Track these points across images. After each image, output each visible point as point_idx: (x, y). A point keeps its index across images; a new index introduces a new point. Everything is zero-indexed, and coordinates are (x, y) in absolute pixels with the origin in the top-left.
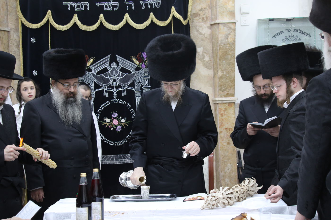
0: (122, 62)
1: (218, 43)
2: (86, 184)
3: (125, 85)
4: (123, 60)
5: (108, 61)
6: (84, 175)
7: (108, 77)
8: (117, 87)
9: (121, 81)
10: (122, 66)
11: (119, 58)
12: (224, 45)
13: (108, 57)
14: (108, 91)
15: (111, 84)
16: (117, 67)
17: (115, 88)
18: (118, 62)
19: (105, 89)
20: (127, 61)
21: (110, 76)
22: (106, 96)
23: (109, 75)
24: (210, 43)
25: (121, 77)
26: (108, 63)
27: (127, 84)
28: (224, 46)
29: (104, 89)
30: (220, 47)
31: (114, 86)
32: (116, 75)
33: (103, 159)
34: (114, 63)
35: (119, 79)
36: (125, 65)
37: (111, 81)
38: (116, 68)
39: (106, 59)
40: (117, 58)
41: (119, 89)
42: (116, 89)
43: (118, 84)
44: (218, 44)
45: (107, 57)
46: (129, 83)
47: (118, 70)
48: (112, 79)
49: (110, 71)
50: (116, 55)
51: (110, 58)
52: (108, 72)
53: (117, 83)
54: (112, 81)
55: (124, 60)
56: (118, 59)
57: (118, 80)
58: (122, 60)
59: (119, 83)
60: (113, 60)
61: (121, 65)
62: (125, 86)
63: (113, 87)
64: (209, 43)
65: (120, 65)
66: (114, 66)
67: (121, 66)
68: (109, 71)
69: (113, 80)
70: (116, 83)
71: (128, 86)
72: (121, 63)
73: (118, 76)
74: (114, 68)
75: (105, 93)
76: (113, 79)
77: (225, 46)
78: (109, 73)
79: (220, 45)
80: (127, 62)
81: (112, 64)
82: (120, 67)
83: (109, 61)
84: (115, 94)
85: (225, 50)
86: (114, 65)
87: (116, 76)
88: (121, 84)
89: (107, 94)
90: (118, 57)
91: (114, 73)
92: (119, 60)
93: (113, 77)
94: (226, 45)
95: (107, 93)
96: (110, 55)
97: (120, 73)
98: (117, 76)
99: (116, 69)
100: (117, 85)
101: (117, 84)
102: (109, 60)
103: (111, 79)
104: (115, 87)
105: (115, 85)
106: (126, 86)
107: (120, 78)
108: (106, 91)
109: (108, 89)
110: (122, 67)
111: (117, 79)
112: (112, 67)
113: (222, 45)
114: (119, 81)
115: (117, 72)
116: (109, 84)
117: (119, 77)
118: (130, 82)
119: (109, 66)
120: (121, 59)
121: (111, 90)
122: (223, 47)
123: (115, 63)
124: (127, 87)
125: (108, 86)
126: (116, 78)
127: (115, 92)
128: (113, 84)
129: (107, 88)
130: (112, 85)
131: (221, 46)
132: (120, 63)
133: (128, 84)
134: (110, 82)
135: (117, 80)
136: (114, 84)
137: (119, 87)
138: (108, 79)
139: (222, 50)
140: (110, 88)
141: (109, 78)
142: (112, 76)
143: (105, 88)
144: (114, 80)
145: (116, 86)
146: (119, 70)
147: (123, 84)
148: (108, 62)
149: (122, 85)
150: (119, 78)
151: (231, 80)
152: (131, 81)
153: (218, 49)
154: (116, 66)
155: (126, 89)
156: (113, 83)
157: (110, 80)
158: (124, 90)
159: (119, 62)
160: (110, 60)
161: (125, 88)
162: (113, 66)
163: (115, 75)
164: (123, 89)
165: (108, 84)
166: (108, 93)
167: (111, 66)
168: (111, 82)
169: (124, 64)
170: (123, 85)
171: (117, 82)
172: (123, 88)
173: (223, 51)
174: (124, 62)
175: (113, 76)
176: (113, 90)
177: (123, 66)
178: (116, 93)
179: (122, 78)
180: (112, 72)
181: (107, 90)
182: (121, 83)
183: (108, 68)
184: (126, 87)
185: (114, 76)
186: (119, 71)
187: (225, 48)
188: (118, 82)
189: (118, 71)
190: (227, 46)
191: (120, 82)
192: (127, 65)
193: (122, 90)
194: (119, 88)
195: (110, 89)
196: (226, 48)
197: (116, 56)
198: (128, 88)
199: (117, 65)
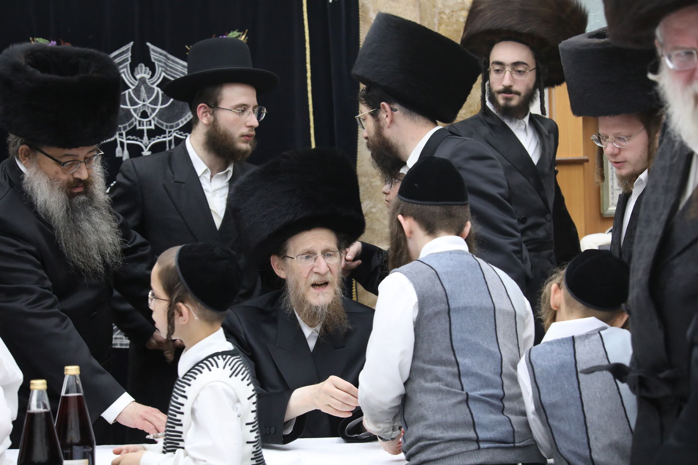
0: (165, 63)
1: (434, 7)
2: (46, 410)
3: (172, 127)
4: (165, 56)
5: (126, 60)
6: (39, 385)
7: (127, 105)
8: (152, 134)
9: (161, 114)
10: (163, 74)
11: (156, 53)
12: (453, 11)
13: (128, 50)
14: (128, 144)
15: (136, 126)
16: (149, 76)
17: (145, 134)
18: (154, 63)
19: (121, 140)
20: (177, 60)
21: (133, 103)
22: (121, 158)
23: (131, 99)
24: (414, 6)
25: (161, 105)
26: (127, 65)
27: (178, 125)
28: (452, 15)
29: (116, 140)
30: (441, 18)
31: (143, 130)
32: (149, 98)
33: (118, 334)
34: (143, 65)
35: (157, 111)
36: (171, 72)
37: (135, 115)
38: (147, 81)
39: (121, 54)
40: (152, 52)
41: (159, 139)
42: (149, 139)
43: (155, 125)
44: (434, 10)
45: (124, 49)
46: (182, 122)
47: (153, 84)
48: (138, 111)
49: (133, 87)
50: (148, 44)
51: (132, 52)
52: (127, 92)
53: (150, 121)
54: (138, 115)
55: (168, 59)
56: (153, 56)
57: (154, 115)
58: (162, 58)
59: (158, 122)
60: (141, 57)
61: (162, 71)
62: (173, 130)
63: (140, 134)
64: (412, 7)
65: (158, 70)
66: (143, 75)
67: (160, 74)
68: (128, 88)
69: (140, 115)
70: (148, 123)
71: (180, 130)
72: (162, 67)
73: (155, 102)
74: (143, 81)
75: (119, 149)
76: (141, 110)
77: (455, 15)
78: (129, 93)
79: (440, 13)
80: (178, 63)
81: (137, 70)
82: (159, 78)
83: (130, 61)
84: (146, 153)
85: (455, 26)
86: (143, 72)
87: (147, 103)
88: (162, 125)
89: (126, 152)
90: (154, 51)
91: (144, 94)
92: (157, 58)
93: (140, 106)
94: (456, 12)
95: (125, 148)
96: (132, 44)
97: (158, 93)
98: (150, 103)
99: (146, 83)
100: (153, 127)
101: (150, 125)
102: (130, 59)
103: (135, 110)
104: (145, 132)
105: (145, 128)
106: (175, 129)
107: (159, 107)
108: (122, 144)
109: (129, 139)
110: (164, 78)
111: (150, 110)
112: (138, 77)
113: (447, 13)
114: (156, 115)
115: (150, 91)
116: (130, 125)
117: (156, 104)
118: (186, 119)
119: (128, 75)
120: (161, 54)
121: (137, 140)
122: (449, 18)
123: (145, 66)
124: (177, 133)
125: (128, 129)
126: (148, 107)
127: (146, 147)
128: (140, 126)
129: (127, 136)
130: (138, 128)
131: (445, 14)
132: (159, 66)
133: (181, 125)
134: (133, 119)
135: (151, 115)
136: (143, 124)
137: (158, 132)
138: (128, 110)
139: (447, 25)
140: (134, 137)
141: (129, 107)
142: (136, 104)
143: (121, 135)
144: (144, 115)
145: (148, 130)
146: (158, 86)
147: (169, 124)
148: (128, 63)
149: (164, 128)
150: (156, 107)
151: (472, 109)
152: (187, 116)
153: (435, 24)
154: (148, 74)
155: (175, 137)
156: (140, 121)
157: (133, 113)
158: (170, 141)
159: (156, 63)
160: (131, 57)
161: (171, 135)
162: (139, 74)
163: (146, 99)
164: (167, 139)
165: (127, 124)
166: (128, 149)
167: (135, 75)
168: (136, 119)
169: (169, 69)
170: (167, 127)
171: (150, 118)
172: (169, 137)
173: (449, 28)
174: (170, 64)
175: (141, 103)
176: (141, 142)
177: (166, 73)
178: (149, 150)
179: (166, 107)
180: (137, 91)
181: (124, 141)
182: (162, 120)
183: (128, 81)
184: (175, 134)
185: (144, 101)
186: (157, 89)
187: (454, 21)
188: (154, 119)
189: (153, 89)
190: (459, 16)
191: (160, 118)
192: (177, 70)
193: (164, 142)
194: (158, 137)
195: (133, 140)
196: (457, 21)
197: (148, 46)
198: (181, 135)
199: (151, 73)
